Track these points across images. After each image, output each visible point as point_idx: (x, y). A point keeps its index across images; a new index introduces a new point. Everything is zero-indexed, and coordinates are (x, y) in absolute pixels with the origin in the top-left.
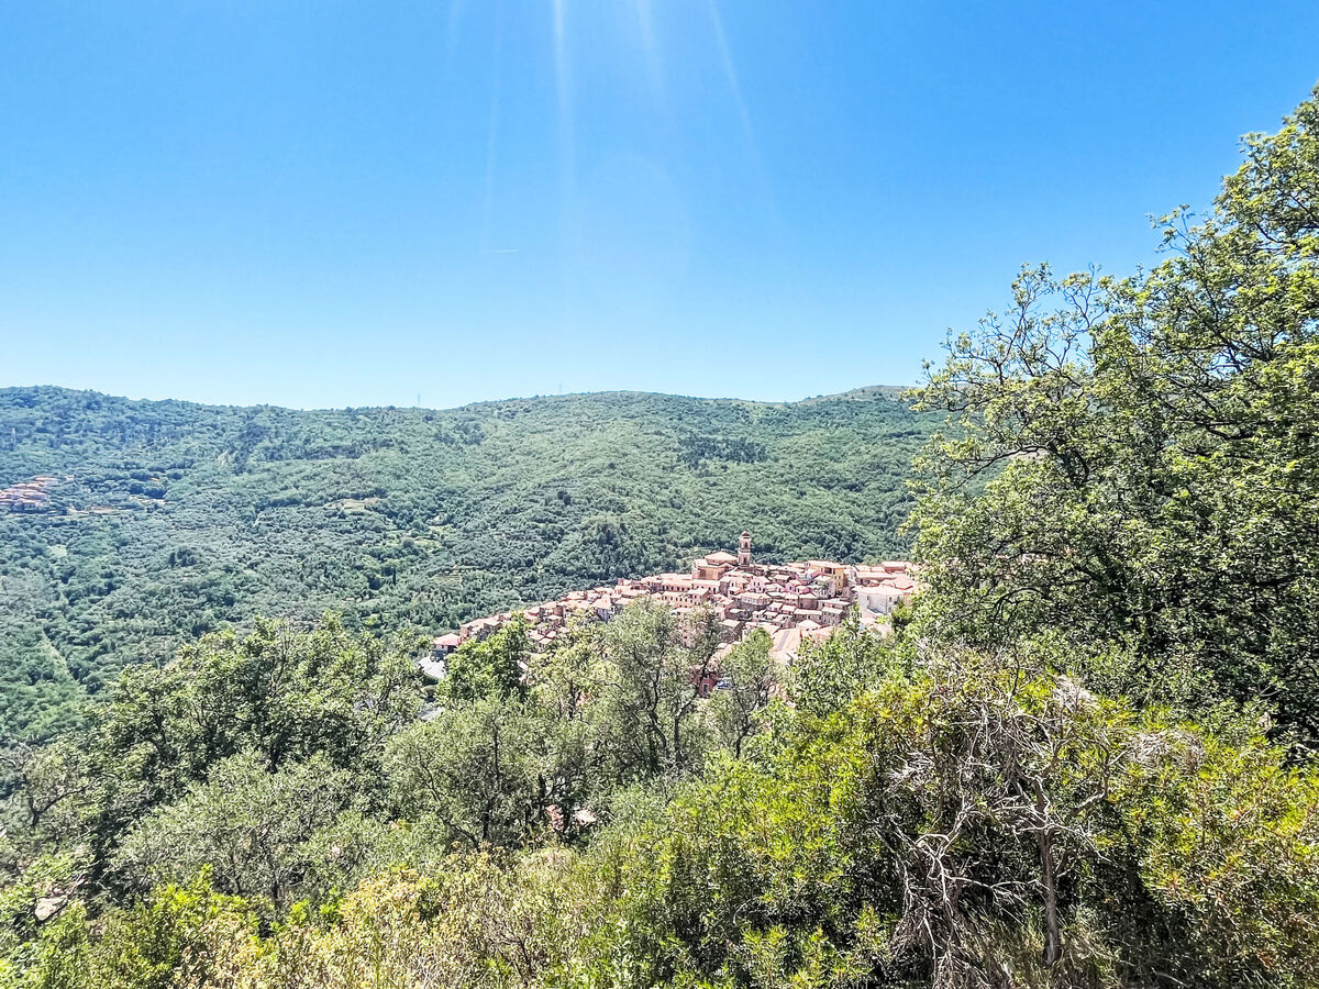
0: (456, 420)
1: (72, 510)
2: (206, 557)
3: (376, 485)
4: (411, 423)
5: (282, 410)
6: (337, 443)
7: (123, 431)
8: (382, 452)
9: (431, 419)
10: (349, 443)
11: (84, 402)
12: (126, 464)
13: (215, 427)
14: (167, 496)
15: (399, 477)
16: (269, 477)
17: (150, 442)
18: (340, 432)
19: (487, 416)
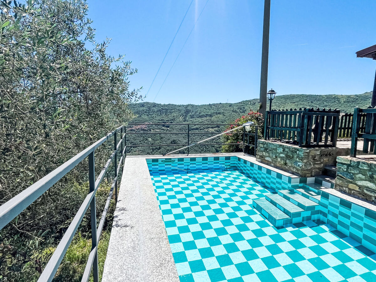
0: (238, 106)
1: (152, 130)
2: (179, 142)
4: (226, 107)
5: (194, 105)
6: (207, 113)
7: (161, 112)
8: (219, 115)
9: (231, 106)
10: (210, 113)
11: (153, 105)
12: (162, 119)
13: (179, 110)
14: (170, 127)
15: (222, 122)
17: (166, 114)
18: (208, 111)
19: (247, 104)
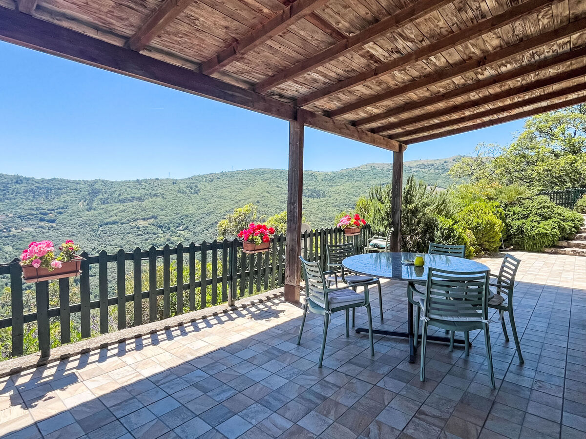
0: (186, 183)
1: (13, 230)
3: (153, 213)
4: (167, 185)
5: (107, 181)
6: (133, 195)
7: (34, 193)
8: (154, 198)
9: (176, 183)
10: (139, 195)
11: (15, 180)
12: (37, 208)
13: (77, 190)
14: (57, 222)
15: (162, 210)
16: (104, 212)
17: (47, 197)
18: (135, 191)
19: (200, 181)
